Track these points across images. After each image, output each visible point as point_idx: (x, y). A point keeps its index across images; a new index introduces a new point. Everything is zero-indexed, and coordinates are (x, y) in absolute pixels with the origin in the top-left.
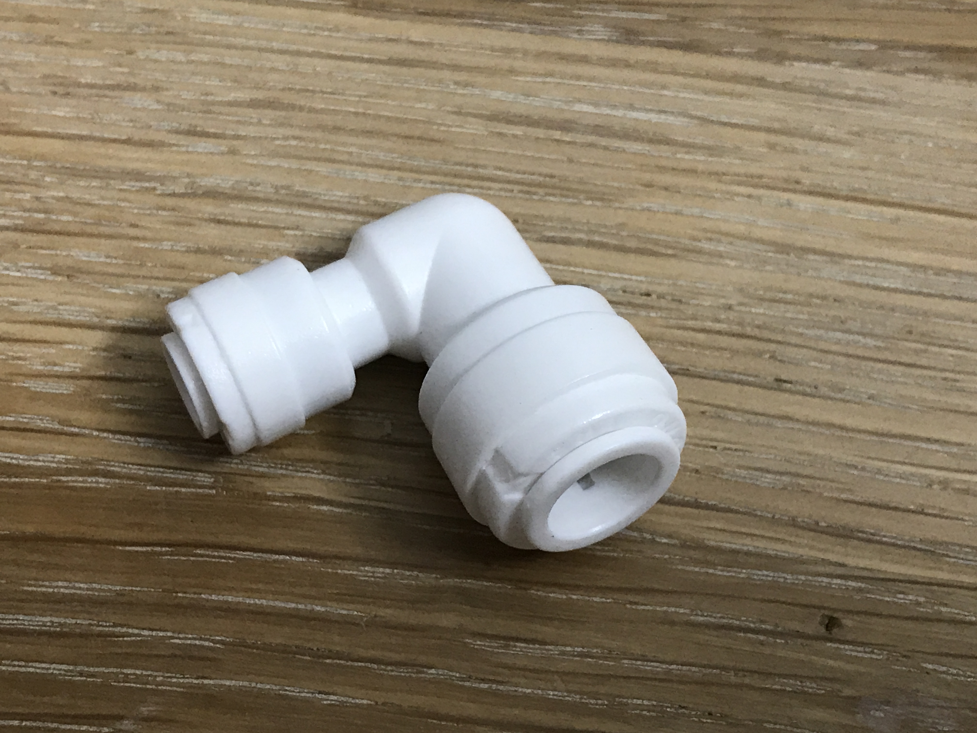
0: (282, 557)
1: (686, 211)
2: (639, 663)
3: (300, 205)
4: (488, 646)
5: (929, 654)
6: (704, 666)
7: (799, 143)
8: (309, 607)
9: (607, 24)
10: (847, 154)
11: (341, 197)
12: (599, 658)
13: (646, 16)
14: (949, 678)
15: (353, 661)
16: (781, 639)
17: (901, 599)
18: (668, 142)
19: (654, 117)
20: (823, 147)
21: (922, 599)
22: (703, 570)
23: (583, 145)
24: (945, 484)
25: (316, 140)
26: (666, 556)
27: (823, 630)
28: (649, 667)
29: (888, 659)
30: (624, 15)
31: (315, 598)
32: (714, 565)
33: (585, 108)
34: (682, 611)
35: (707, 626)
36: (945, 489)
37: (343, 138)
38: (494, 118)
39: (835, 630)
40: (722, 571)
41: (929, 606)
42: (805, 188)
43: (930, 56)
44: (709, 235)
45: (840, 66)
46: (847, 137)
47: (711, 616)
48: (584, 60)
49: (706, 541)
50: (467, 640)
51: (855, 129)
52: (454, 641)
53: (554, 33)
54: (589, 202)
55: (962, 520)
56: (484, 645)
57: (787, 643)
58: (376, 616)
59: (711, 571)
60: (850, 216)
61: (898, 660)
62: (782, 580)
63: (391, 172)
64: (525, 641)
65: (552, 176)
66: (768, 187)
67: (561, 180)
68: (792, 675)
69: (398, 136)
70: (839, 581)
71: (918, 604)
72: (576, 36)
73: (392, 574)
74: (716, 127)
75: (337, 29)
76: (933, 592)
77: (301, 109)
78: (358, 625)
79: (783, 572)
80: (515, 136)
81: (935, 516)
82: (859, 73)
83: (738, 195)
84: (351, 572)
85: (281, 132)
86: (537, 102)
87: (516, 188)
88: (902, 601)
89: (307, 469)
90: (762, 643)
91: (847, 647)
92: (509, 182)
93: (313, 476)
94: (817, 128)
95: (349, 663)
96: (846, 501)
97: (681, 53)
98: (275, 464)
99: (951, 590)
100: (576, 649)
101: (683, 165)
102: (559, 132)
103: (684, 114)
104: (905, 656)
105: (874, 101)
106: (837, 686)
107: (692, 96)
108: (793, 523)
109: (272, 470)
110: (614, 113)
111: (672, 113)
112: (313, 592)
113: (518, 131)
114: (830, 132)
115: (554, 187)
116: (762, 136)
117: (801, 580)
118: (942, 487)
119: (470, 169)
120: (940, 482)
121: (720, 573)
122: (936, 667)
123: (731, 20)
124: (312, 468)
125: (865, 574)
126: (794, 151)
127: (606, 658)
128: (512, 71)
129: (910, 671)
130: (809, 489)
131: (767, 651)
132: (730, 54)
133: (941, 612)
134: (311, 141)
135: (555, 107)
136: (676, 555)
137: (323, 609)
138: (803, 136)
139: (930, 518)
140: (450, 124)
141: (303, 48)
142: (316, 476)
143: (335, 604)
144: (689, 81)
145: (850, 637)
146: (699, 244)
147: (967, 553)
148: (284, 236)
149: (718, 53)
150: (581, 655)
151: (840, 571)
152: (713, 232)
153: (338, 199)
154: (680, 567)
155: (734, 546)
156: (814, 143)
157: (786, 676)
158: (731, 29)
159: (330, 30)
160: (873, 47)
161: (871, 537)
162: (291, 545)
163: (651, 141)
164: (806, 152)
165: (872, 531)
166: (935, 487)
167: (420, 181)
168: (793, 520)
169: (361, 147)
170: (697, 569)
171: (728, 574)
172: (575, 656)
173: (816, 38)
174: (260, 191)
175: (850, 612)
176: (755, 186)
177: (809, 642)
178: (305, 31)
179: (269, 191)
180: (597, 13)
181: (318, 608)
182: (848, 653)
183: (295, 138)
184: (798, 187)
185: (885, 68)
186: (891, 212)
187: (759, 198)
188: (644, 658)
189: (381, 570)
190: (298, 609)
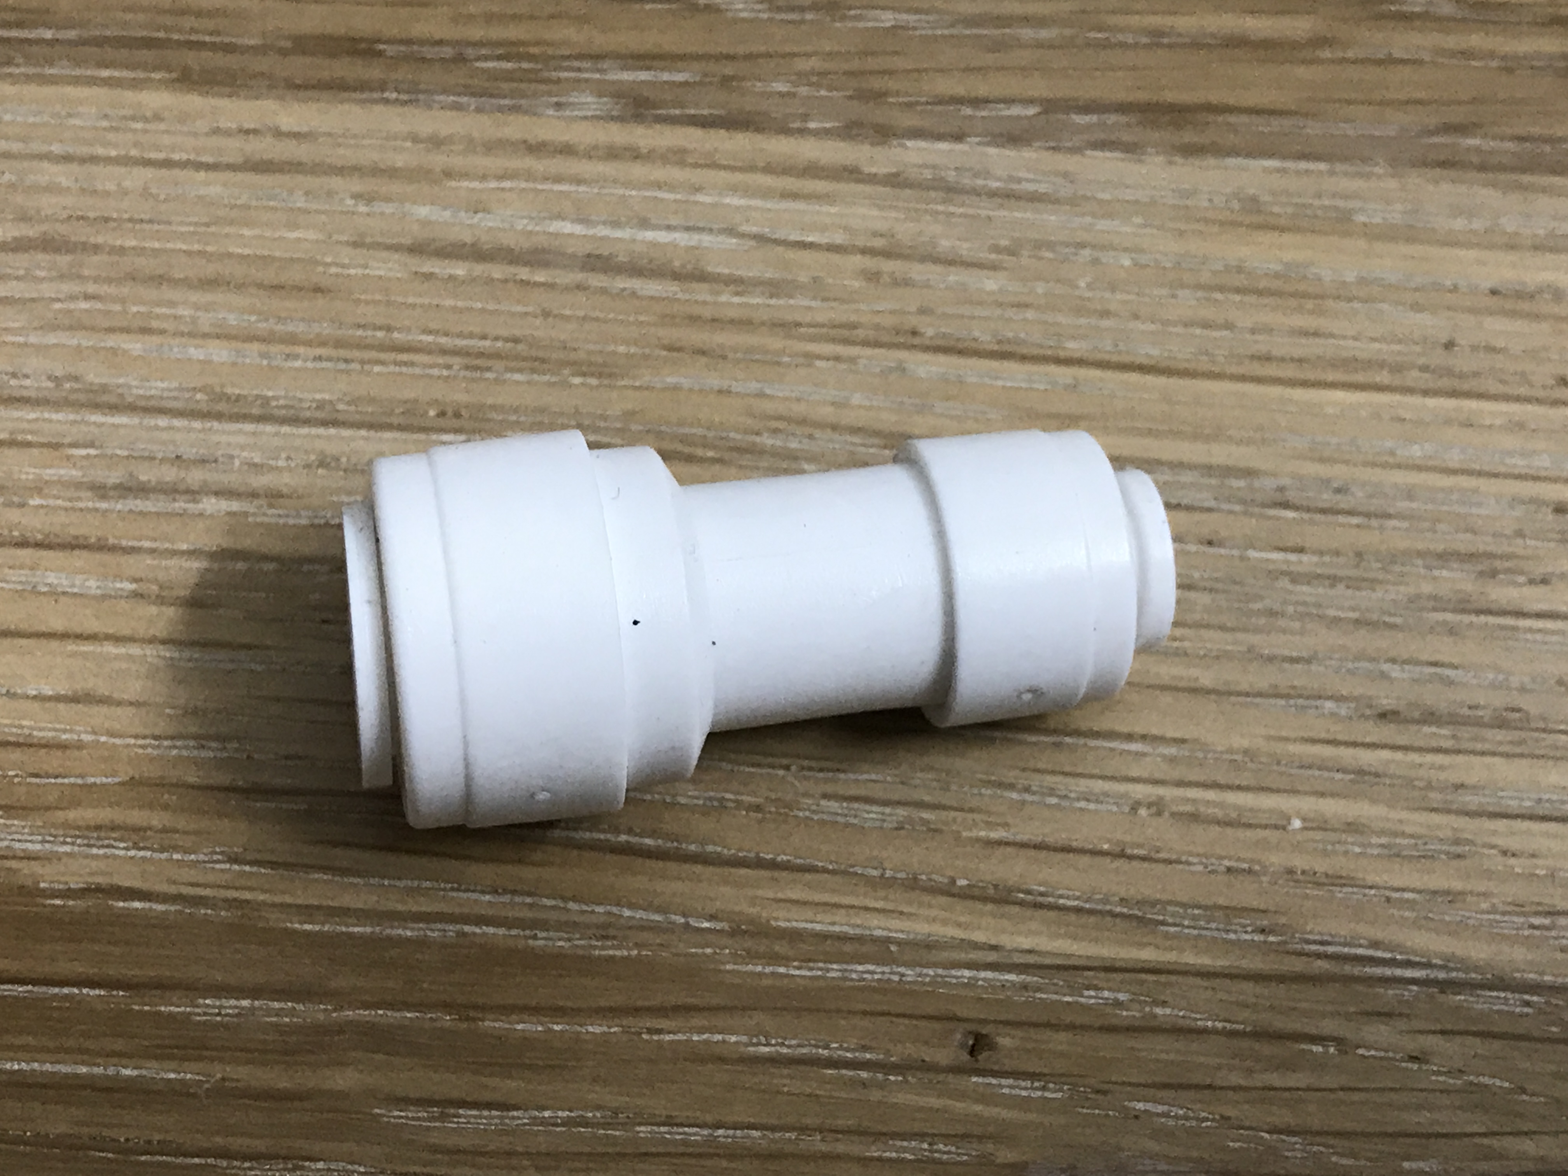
0: (66, 990)
1: (737, 387)
2: (663, 1129)
3: (96, 406)
4: (413, 1119)
5: (1139, 1085)
6: (773, 1129)
7: (917, 271)
8: (111, 1071)
9: (601, 90)
10: (991, 283)
11: (163, 390)
12: (598, 1125)
13: (666, 76)
14: (1171, 1123)
15: (185, 1155)
16: (897, 1075)
17: (1091, 997)
18: (702, 277)
19: (681, 238)
20: (955, 276)
21: (1122, 997)
22: (768, 970)
23: (567, 289)
24: (1158, 807)
25: (123, 301)
26: (709, 951)
27: (965, 1057)
28: (678, 1134)
29: (1071, 1098)
30: (627, 76)
31: (120, 1055)
32: (785, 960)
33: (568, 227)
34: (733, 1039)
35: (774, 1061)
36: (1159, 814)
37: (169, 293)
38: (417, 249)
39: (983, 1056)
40: (799, 968)
41: (1136, 1006)
42: (928, 342)
43: (1123, 119)
44: (775, 424)
45: (979, 144)
46: (993, 256)
47: (783, 1044)
48: (567, 150)
49: (773, 923)
50: (377, 1111)
51: (1004, 243)
52: (357, 1113)
53: (515, 109)
54: (577, 380)
55: (1189, 863)
56: (407, 1118)
57: (906, 1081)
58: (223, 1079)
59: (782, 970)
60: (1000, 383)
61: (1088, 1099)
62: (896, 978)
63: (247, 346)
64: (475, 1105)
65: (516, 340)
66: (866, 343)
67: (531, 346)
68: (916, 1134)
69: (260, 286)
70: (989, 974)
71: (1118, 1004)
72: (551, 112)
73: (252, 1009)
74: (780, 249)
75: (158, 117)
76: (1142, 983)
77: (96, 248)
78: (194, 1096)
79: (898, 966)
80: (452, 278)
81: (1144, 859)
82: (1010, 153)
83: (819, 357)
84: (182, 1009)
85: (67, 288)
86: (489, 222)
87: (456, 361)
88: (1093, 1001)
89: (106, 842)
90: (864, 1084)
91: (1004, 1082)
92: (444, 352)
93: (117, 852)
94: (945, 244)
95: (180, 1160)
96: (1000, 843)
97: (722, 132)
98: (55, 836)
99: (1173, 978)
100: (560, 1113)
101: (732, 313)
102: (527, 269)
103: (731, 231)
104: (1098, 1092)
105: (1034, 198)
106: (990, 1147)
107: (743, 202)
108: (913, 884)
109: (47, 846)
110: (618, 234)
111: (711, 230)
112: (119, 1045)
113: (460, 270)
114: (965, 249)
115: (517, 357)
116: (858, 261)
117: (927, 975)
118: (1154, 810)
119: (380, 334)
120: (1149, 806)
121: (797, 972)
122: (1149, 1106)
123: (802, 77)
124: (115, 840)
125: (1031, 959)
126: (907, 283)
127: (606, 1126)
128: (448, 174)
129: (1107, 1115)
130: (940, 826)
131: (875, 1095)
132: (802, 132)
133: (1155, 1016)
134: (114, 300)
135: (520, 227)
136: (723, 948)
137: (135, 1073)
138: (924, 259)
139: (1135, 864)
140: (347, 261)
141: (100, 151)
142: (122, 853)
143: (154, 1064)
144: (738, 177)
145: (1009, 1064)
146: (758, 439)
147: (1194, 918)
148: (68, 458)
149: (785, 131)
150: (566, 1123)
151: (992, 957)
152: (780, 418)
153: (159, 393)
154: (729, 967)
155: (818, 927)
156: (939, 268)
157: (903, 1136)
158: (803, 90)
159: (146, 120)
160: (1031, 111)
161: (1040, 899)
162: (80, 969)
163: (677, 276)
164: (927, 285)
165: (1042, 889)
166: (1143, 812)
167: (296, 357)
168: (915, 879)
169: (197, 307)
170: (759, 968)
171: (808, 973)
172: (557, 1125)
173: (940, 101)
174: (30, 386)
175: (1007, 1023)
176: (846, 342)
177: (941, 1077)
178: (105, 124)
179: (44, 385)
180: (586, 75)
181: (127, 1072)
182: (1006, 1091)
183: (87, 297)
184: (916, 341)
185: (1052, 144)
186: (1064, 374)
187: (853, 360)
188: (669, 1122)
189: (233, 1002)
190: (93, 1076)
